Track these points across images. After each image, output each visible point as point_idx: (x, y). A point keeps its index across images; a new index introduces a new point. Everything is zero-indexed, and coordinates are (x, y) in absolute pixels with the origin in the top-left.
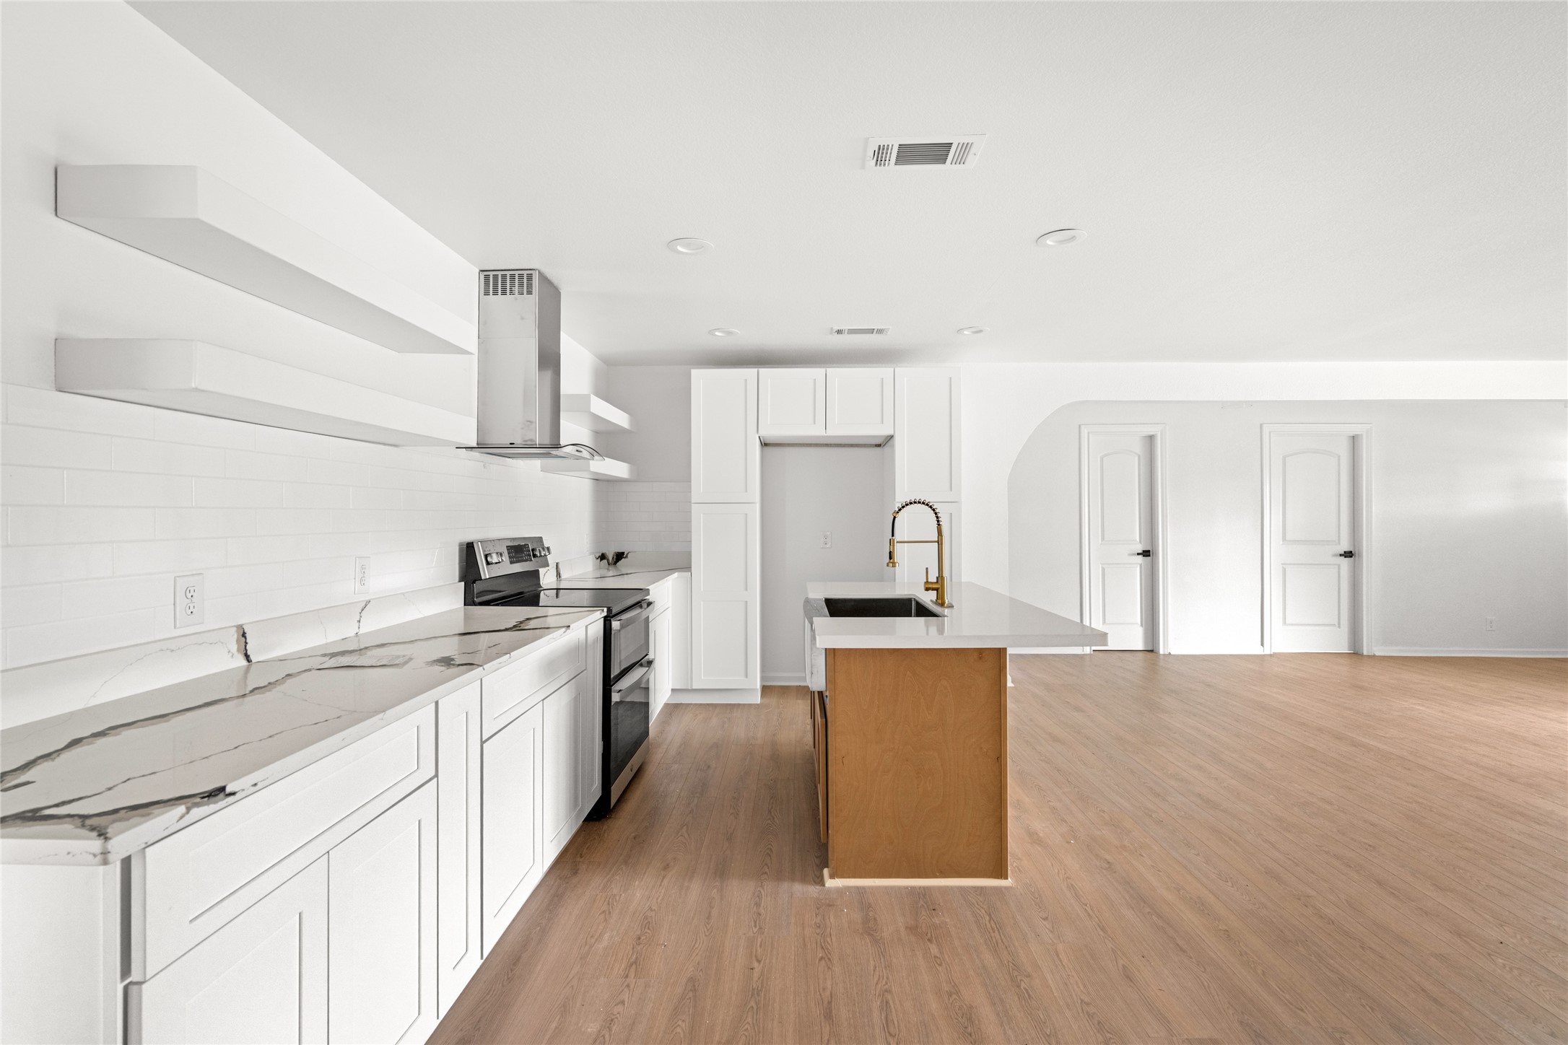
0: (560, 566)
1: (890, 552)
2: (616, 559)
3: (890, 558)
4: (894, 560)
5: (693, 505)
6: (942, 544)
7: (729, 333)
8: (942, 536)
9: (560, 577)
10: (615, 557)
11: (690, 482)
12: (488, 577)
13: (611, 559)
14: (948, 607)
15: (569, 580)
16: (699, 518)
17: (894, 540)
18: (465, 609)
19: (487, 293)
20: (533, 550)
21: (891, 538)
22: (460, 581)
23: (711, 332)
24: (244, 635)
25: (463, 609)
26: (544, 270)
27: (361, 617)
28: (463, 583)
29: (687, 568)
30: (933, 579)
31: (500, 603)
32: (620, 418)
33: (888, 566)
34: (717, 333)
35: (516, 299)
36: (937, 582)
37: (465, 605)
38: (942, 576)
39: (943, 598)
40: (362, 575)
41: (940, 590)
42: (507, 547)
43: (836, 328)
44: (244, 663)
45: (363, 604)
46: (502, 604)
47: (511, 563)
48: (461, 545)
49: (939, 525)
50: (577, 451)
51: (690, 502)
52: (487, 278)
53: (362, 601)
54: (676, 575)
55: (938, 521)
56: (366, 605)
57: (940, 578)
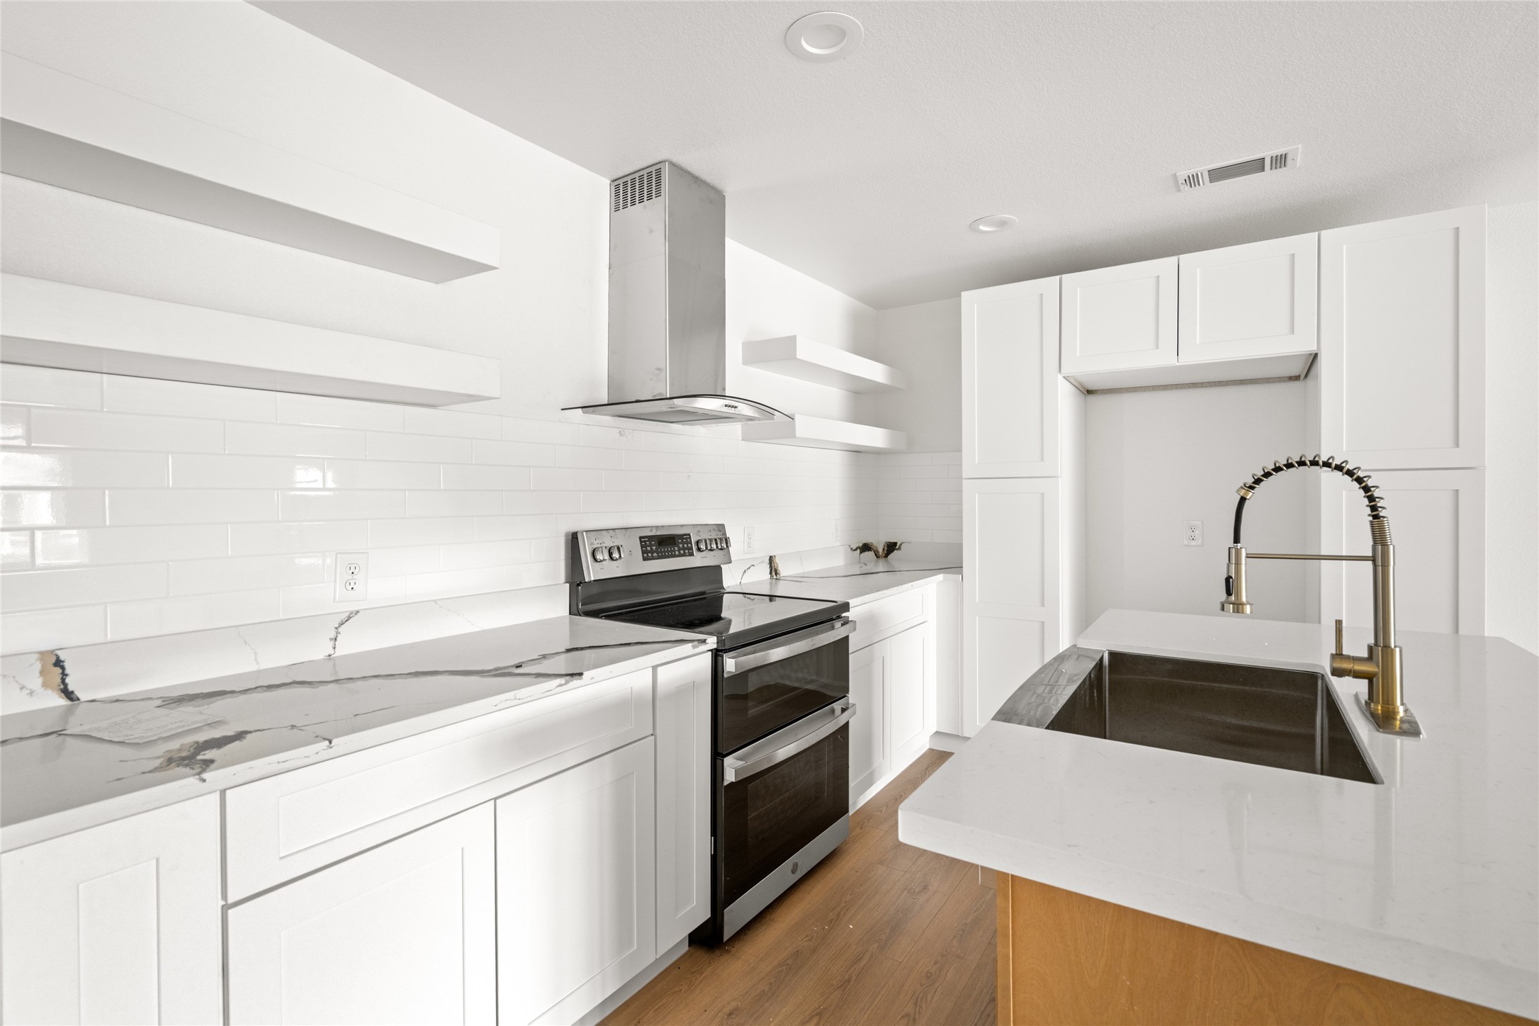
0: (777, 560)
1: (1228, 579)
2: (887, 551)
3: (1229, 593)
4: (1238, 595)
5: (964, 481)
6: (1385, 565)
7: (1003, 224)
8: (1385, 545)
9: (776, 574)
10: (886, 548)
11: (961, 451)
12: (592, 579)
13: (880, 550)
14: (1403, 733)
15: (798, 579)
16: (973, 499)
17: (1238, 552)
18: (570, 619)
19: (617, 209)
20: (698, 543)
21: (1231, 544)
22: (566, 582)
23: (973, 227)
24: (59, 663)
25: (567, 621)
26: (675, 159)
27: (338, 633)
28: (568, 585)
29: (954, 567)
30: (1357, 646)
31: (614, 615)
32: (875, 372)
33: (1223, 609)
34: (982, 228)
35: (645, 207)
36: (1371, 657)
37: (570, 614)
38: (1386, 647)
39: (1388, 700)
40: (350, 577)
41: (1379, 681)
42: (641, 538)
43: (1183, 174)
44: (62, 702)
45: (345, 616)
46: (608, 617)
47: (645, 559)
48: (567, 535)
49: (1376, 517)
50: (726, 406)
51: (962, 478)
52: (617, 187)
53: (346, 612)
54: (940, 577)
55: (1374, 508)
56: (349, 618)
57: (1381, 649)
